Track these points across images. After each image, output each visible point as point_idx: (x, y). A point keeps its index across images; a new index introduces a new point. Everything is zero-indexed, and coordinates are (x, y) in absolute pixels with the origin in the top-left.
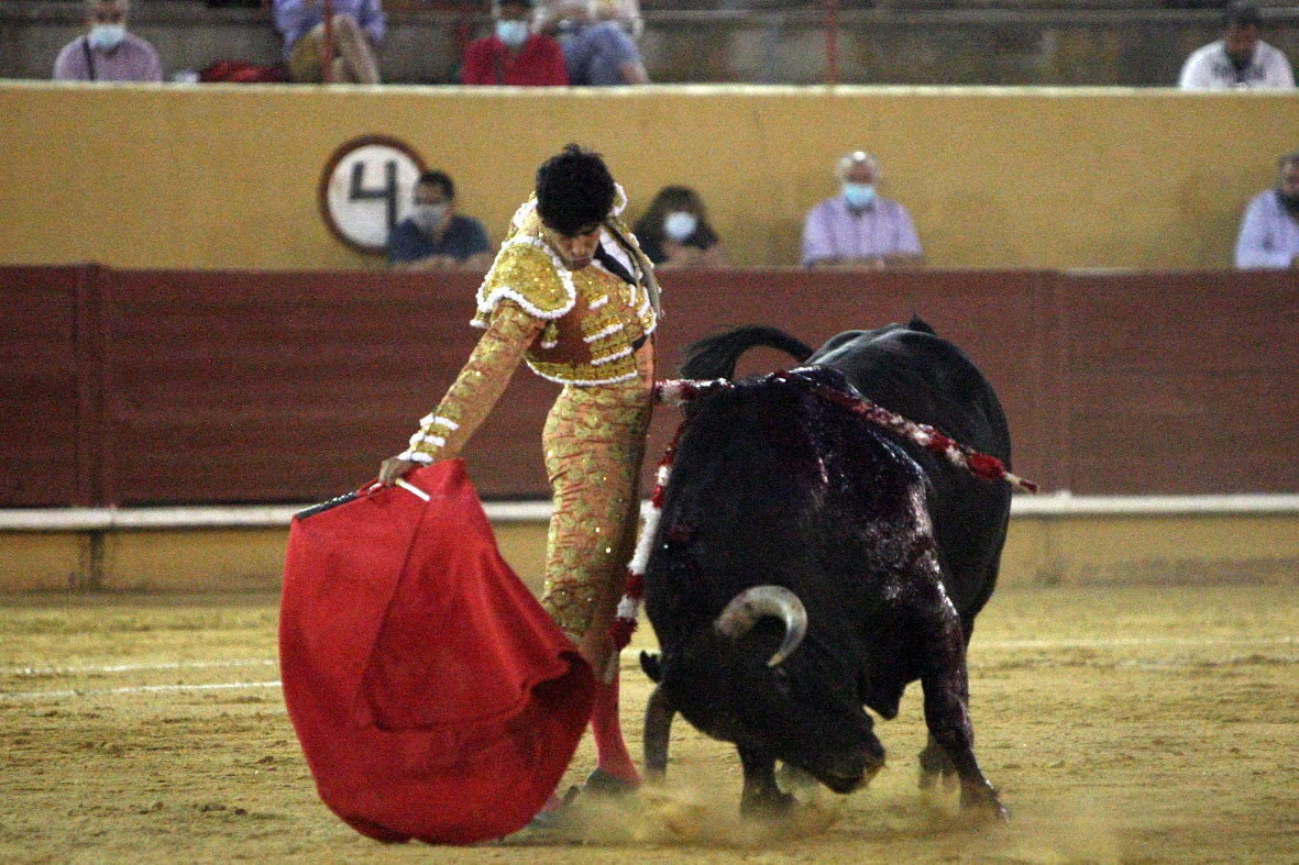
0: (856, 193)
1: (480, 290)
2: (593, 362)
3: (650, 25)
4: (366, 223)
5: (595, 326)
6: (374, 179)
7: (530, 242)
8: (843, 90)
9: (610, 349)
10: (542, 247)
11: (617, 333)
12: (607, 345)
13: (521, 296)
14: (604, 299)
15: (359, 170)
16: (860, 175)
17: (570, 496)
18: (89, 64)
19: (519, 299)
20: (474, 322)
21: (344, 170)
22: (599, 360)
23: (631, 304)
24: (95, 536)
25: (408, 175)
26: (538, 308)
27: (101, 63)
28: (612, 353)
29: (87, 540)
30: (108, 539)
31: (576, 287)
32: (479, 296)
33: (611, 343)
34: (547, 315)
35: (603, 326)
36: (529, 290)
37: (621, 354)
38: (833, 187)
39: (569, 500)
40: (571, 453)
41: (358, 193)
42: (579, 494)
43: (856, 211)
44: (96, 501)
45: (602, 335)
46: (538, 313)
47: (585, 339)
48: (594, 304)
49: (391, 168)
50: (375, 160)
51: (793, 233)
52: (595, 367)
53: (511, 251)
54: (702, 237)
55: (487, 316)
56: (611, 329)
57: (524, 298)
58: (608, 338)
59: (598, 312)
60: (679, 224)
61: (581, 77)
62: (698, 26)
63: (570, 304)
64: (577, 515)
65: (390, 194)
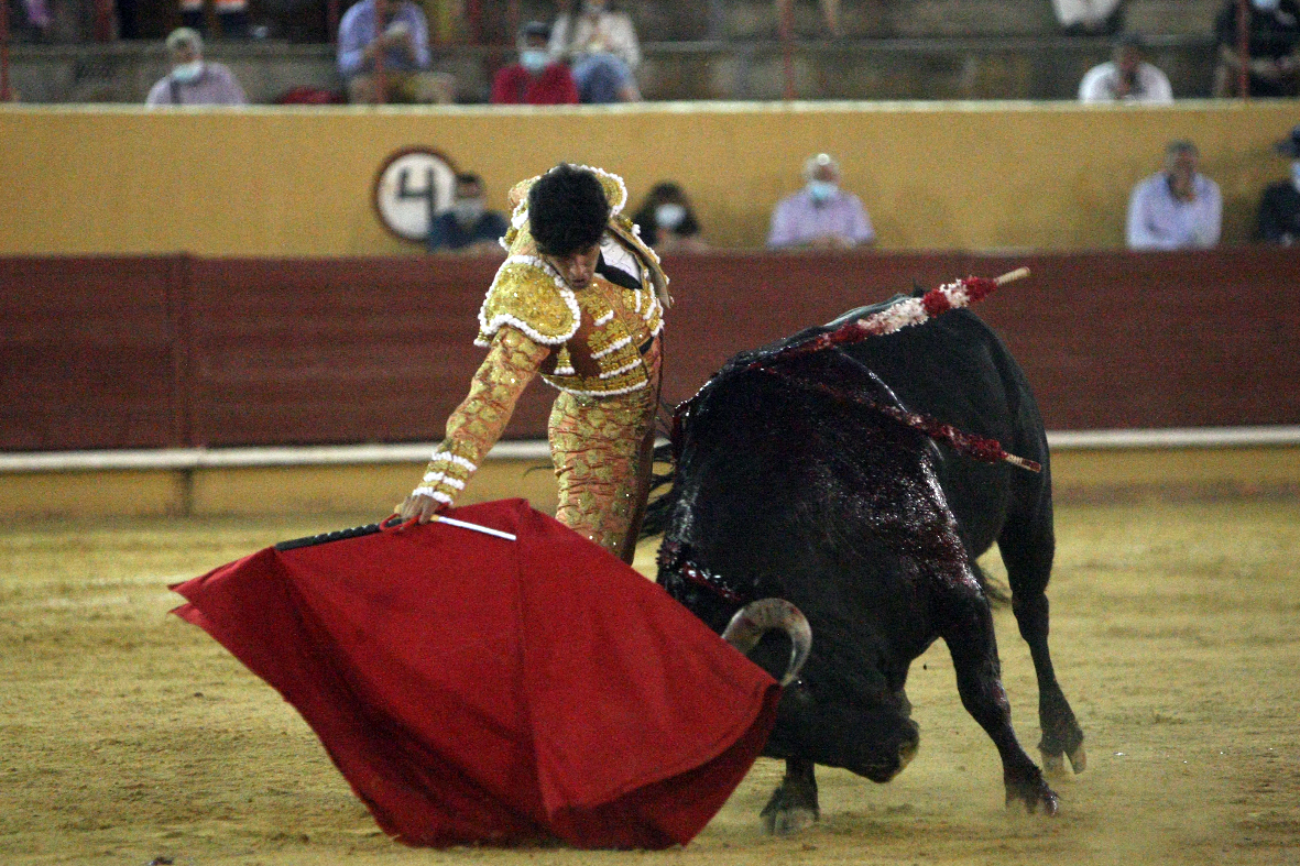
0: (820, 189)
1: (482, 309)
2: (602, 376)
3: (646, 56)
4: (410, 218)
5: (602, 342)
6: (417, 182)
7: (530, 263)
8: (800, 107)
9: (618, 362)
10: (542, 268)
11: (625, 347)
12: (616, 358)
13: (524, 323)
14: (610, 315)
15: (404, 176)
16: (824, 175)
17: (575, 489)
18: (175, 94)
19: (523, 325)
20: (477, 342)
21: (392, 175)
22: (608, 373)
23: (637, 310)
24: (186, 473)
25: (445, 180)
26: (542, 334)
27: (185, 93)
28: (621, 366)
29: (179, 476)
30: (197, 478)
31: (580, 305)
32: (481, 316)
33: (620, 356)
34: (553, 340)
35: (610, 341)
36: (532, 317)
37: (630, 367)
38: (800, 183)
39: (575, 493)
40: (577, 449)
41: (404, 193)
42: (585, 486)
43: (818, 204)
44: (187, 443)
45: (610, 351)
46: (544, 339)
47: (592, 356)
48: (600, 321)
49: (431, 175)
50: (417, 167)
51: (764, 222)
52: (604, 379)
53: (510, 271)
54: (687, 227)
55: (491, 337)
56: (619, 344)
57: (528, 324)
58: (616, 352)
59: (604, 328)
60: (669, 215)
61: (586, 97)
62: (687, 56)
63: (576, 325)
64: (582, 508)
65: (429, 194)
